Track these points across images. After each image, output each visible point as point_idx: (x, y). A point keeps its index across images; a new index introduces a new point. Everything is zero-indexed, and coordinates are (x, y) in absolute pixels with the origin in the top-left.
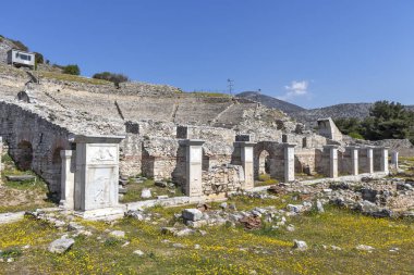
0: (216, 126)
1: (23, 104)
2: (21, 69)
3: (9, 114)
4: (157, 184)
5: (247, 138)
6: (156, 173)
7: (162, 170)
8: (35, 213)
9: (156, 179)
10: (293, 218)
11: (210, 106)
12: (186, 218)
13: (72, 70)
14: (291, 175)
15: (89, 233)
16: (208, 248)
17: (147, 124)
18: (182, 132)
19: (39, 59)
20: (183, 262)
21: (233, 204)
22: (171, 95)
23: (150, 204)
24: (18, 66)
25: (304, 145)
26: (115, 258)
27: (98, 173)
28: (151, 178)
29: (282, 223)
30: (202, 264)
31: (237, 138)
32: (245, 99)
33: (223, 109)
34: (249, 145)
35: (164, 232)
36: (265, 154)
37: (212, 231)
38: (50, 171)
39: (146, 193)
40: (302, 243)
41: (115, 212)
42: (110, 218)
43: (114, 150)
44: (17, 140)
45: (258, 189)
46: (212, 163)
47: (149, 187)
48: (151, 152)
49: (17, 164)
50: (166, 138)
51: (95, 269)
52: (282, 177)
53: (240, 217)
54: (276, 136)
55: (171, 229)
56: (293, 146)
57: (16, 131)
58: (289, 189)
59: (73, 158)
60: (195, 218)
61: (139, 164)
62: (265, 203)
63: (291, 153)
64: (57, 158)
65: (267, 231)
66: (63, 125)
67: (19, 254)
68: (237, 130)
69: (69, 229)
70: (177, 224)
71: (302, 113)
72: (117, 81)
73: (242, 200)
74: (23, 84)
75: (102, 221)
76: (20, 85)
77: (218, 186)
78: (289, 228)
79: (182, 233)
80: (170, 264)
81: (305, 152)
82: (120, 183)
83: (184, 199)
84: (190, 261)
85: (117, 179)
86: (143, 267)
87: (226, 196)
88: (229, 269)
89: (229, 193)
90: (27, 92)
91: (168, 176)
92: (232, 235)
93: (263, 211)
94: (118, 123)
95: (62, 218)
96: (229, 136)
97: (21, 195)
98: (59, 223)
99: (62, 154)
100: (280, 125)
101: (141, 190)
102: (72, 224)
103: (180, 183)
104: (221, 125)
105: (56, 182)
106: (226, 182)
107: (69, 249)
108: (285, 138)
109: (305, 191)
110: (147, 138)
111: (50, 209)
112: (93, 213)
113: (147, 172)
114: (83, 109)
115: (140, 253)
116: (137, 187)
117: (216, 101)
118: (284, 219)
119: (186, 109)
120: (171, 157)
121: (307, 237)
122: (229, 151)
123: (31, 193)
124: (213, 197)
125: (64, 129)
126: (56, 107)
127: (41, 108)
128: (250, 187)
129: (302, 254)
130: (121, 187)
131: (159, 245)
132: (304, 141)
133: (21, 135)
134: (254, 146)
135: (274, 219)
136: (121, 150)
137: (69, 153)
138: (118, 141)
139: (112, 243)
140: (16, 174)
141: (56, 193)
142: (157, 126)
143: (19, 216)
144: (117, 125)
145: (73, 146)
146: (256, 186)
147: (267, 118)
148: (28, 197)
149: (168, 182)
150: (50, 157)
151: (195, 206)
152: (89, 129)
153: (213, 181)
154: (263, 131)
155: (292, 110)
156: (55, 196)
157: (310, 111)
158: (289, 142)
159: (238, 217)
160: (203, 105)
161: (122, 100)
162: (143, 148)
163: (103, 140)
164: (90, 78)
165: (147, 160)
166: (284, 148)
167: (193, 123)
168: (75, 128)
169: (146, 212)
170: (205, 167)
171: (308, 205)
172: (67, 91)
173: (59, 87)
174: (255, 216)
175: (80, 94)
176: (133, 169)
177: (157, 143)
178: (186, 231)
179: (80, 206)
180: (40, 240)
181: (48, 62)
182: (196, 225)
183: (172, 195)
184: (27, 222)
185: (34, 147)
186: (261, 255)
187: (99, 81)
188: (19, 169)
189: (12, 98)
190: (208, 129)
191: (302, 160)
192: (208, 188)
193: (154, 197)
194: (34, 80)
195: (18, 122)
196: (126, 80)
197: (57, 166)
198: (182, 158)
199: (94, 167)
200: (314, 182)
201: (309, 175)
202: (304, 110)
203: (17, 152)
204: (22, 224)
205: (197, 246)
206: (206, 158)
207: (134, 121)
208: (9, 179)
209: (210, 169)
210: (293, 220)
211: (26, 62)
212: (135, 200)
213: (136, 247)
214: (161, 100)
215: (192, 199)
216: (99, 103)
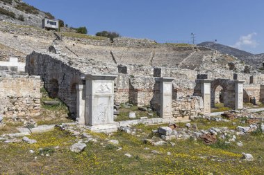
0: (182, 67)
1: (52, 55)
2: (51, 31)
3: (44, 60)
4: (139, 109)
5: (205, 76)
6: (139, 101)
7: (143, 99)
8: (61, 126)
9: (139, 106)
10: (242, 136)
11: (177, 53)
12: (161, 134)
13: (82, 31)
14: (240, 104)
15: (95, 140)
16: (177, 155)
17: (133, 67)
18: (157, 72)
19: (61, 24)
20: (159, 164)
21: (195, 124)
22: (149, 46)
23: (135, 122)
24: (49, 29)
25: (251, 82)
26: (112, 158)
27: (100, 101)
28: (136, 104)
29: (233, 140)
30: (173, 166)
31: (198, 76)
32: (204, 47)
33: (187, 55)
34: (208, 82)
35: (145, 142)
36: (219, 88)
37: (180, 143)
38: (70, 99)
39: (133, 115)
40: (249, 156)
41: (111, 127)
42: (109, 131)
43: (110, 84)
44: (49, 78)
45: (214, 114)
46: (179, 95)
47: (134, 111)
48: (135, 87)
49: (49, 93)
50: (146, 77)
51: (100, 164)
52: (233, 105)
53: (201, 134)
54: (229, 75)
55: (150, 140)
56: (242, 82)
57: (48, 72)
58: (239, 115)
59: (84, 90)
60: (167, 134)
61: (127, 95)
62: (219, 124)
63: (240, 88)
64: (74, 90)
65: (221, 145)
66: (77, 68)
67: (53, 152)
68: (198, 71)
69: (83, 137)
70: (154, 137)
71: (250, 57)
72: (112, 37)
73: (202, 122)
74: (52, 41)
75: (103, 133)
76: (50, 42)
77: (183, 111)
78: (239, 144)
79: (157, 143)
80: (150, 164)
81: (252, 87)
82: (115, 108)
83: (159, 120)
84: (164, 163)
85: (113, 105)
86: (131, 165)
87: (190, 118)
88: (192, 170)
89: (192, 117)
90: (54, 46)
91: (148, 103)
92: (194, 146)
93: (218, 130)
94: (113, 66)
95: (78, 130)
96: (192, 75)
97: (52, 114)
98: (76, 133)
99: (76, 87)
100: (232, 67)
101: (128, 113)
102: (85, 134)
103: (156, 109)
104: (186, 67)
105: (73, 106)
106: (190, 108)
107: (83, 150)
108: (235, 76)
109: (252, 117)
110: (133, 77)
111: (70, 124)
112: (97, 127)
113: (132, 101)
114: (89, 57)
115: (129, 155)
116: (126, 111)
117: (182, 49)
118: (234, 137)
119: (160, 56)
120: (149, 90)
121: (253, 151)
122: (192, 86)
123: (58, 113)
124: (180, 119)
125: (78, 71)
126: (73, 56)
127: (63, 56)
128: (208, 113)
129: (249, 163)
130: (115, 110)
131: (141, 151)
132: (251, 78)
133: (51, 75)
134: (211, 82)
135: (227, 137)
136: (115, 85)
137: (81, 87)
138: (113, 78)
139: (111, 148)
140: (49, 100)
141: (73, 113)
142: (139, 68)
143: (51, 127)
144: (113, 68)
145: (84, 82)
146: (212, 112)
147: (222, 62)
148: (56, 115)
149: (148, 108)
150: (70, 89)
151: (167, 125)
152: (94, 71)
153: (180, 108)
154: (218, 71)
155: (242, 55)
156: (73, 116)
157: (256, 55)
158: (239, 79)
159: (198, 134)
160: (172, 53)
161: (115, 50)
162: (130, 84)
163: (103, 78)
164: (93, 36)
165: (133, 92)
166: (235, 84)
167: (165, 66)
168: (85, 70)
169: (133, 128)
170: (174, 97)
171: (254, 127)
172: (79, 45)
173: (74, 42)
174: (212, 134)
175: (87, 47)
176: (123, 98)
177: (139, 80)
178: (160, 142)
179: (88, 123)
180: (65, 143)
181: (67, 25)
182: (167, 138)
183: (150, 117)
184: (56, 132)
185: (59, 83)
186: (216, 162)
187: (100, 38)
188: (50, 97)
189: (46, 51)
190: (176, 70)
191: (249, 93)
192: (177, 113)
193: (137, 118)
194: (58, 38)
195: (49, 66)
196: (118, 36)
197: (74, 95)
198: (158, 91)
199: (97, 96)
200: (258, 110)
201: (255, 104)
202: (251, 55)
203: (49, 86)
204: (53, 132)
205: (169, 153)
206: (175, 91)
207: (124, 65)
208: (45, 104)
209: (178, 99)
210: (242, 138)
211: (53, 26)
212: (125, 120)
213: (127, 152)
214: (142, 50)
215: (165, 120)
216: (100, 53)
